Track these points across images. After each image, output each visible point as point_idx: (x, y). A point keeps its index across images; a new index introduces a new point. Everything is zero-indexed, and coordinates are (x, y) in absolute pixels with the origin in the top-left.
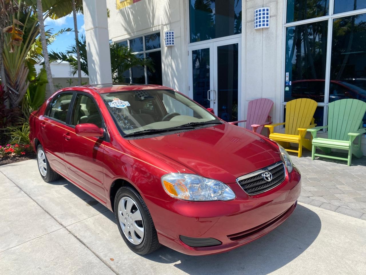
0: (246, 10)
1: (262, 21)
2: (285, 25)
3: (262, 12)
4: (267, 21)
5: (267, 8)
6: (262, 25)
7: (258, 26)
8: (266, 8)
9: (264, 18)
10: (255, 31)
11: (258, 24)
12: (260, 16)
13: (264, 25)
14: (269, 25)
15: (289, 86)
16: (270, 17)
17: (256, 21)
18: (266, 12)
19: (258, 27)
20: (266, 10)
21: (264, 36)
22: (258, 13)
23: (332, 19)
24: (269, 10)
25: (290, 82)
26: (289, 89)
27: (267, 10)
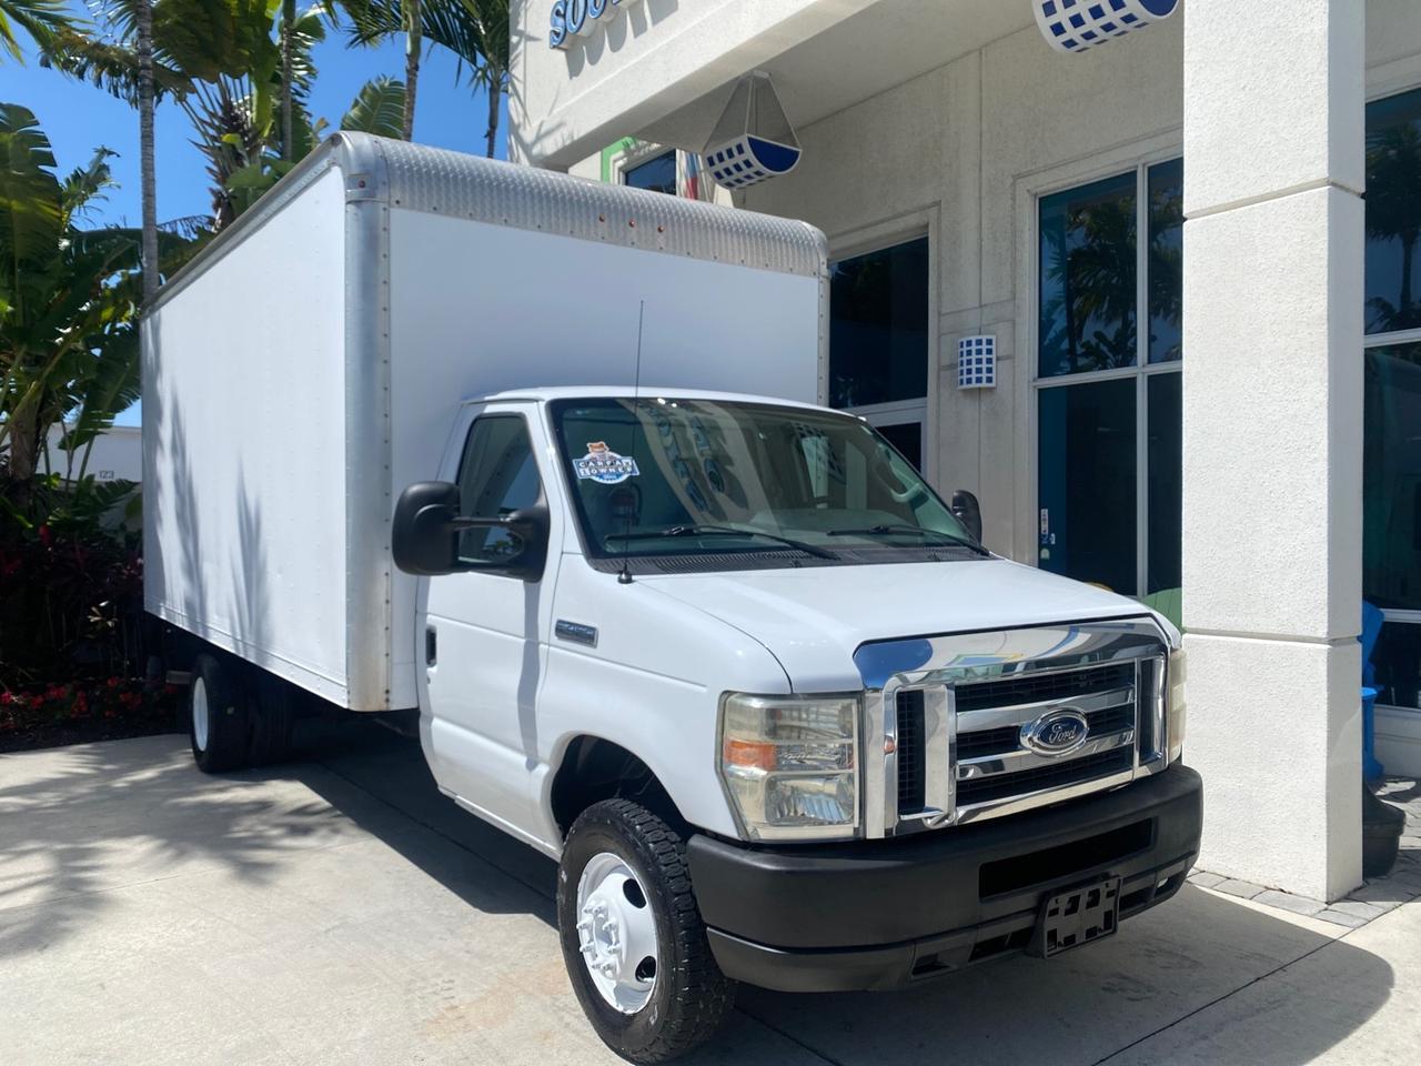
0: (939, 337)
1: (974, 370)
2: (1035, 384)
3: (974, 348)
4: (989, 370)
5: (989, 337)
6: (974, 380)
7: (965, 381)
8: (984, 338)
9: (979, 361)
10: (960, 394)
11: (965, 377)
12: (969, 358)
13: (979, 380)
14: (994, 380)
15: (1048, 546)
16: (998, 359)
17: (959, 368)
18: (984, 347)
19: (965, 386)
20: (984, 342)
21: (984, 408)
22: (965, 349)
23: (1146, 375)
24: (994, 342)
25: (1053, 535)
26: (1051, 555)
27: (989, 342)
